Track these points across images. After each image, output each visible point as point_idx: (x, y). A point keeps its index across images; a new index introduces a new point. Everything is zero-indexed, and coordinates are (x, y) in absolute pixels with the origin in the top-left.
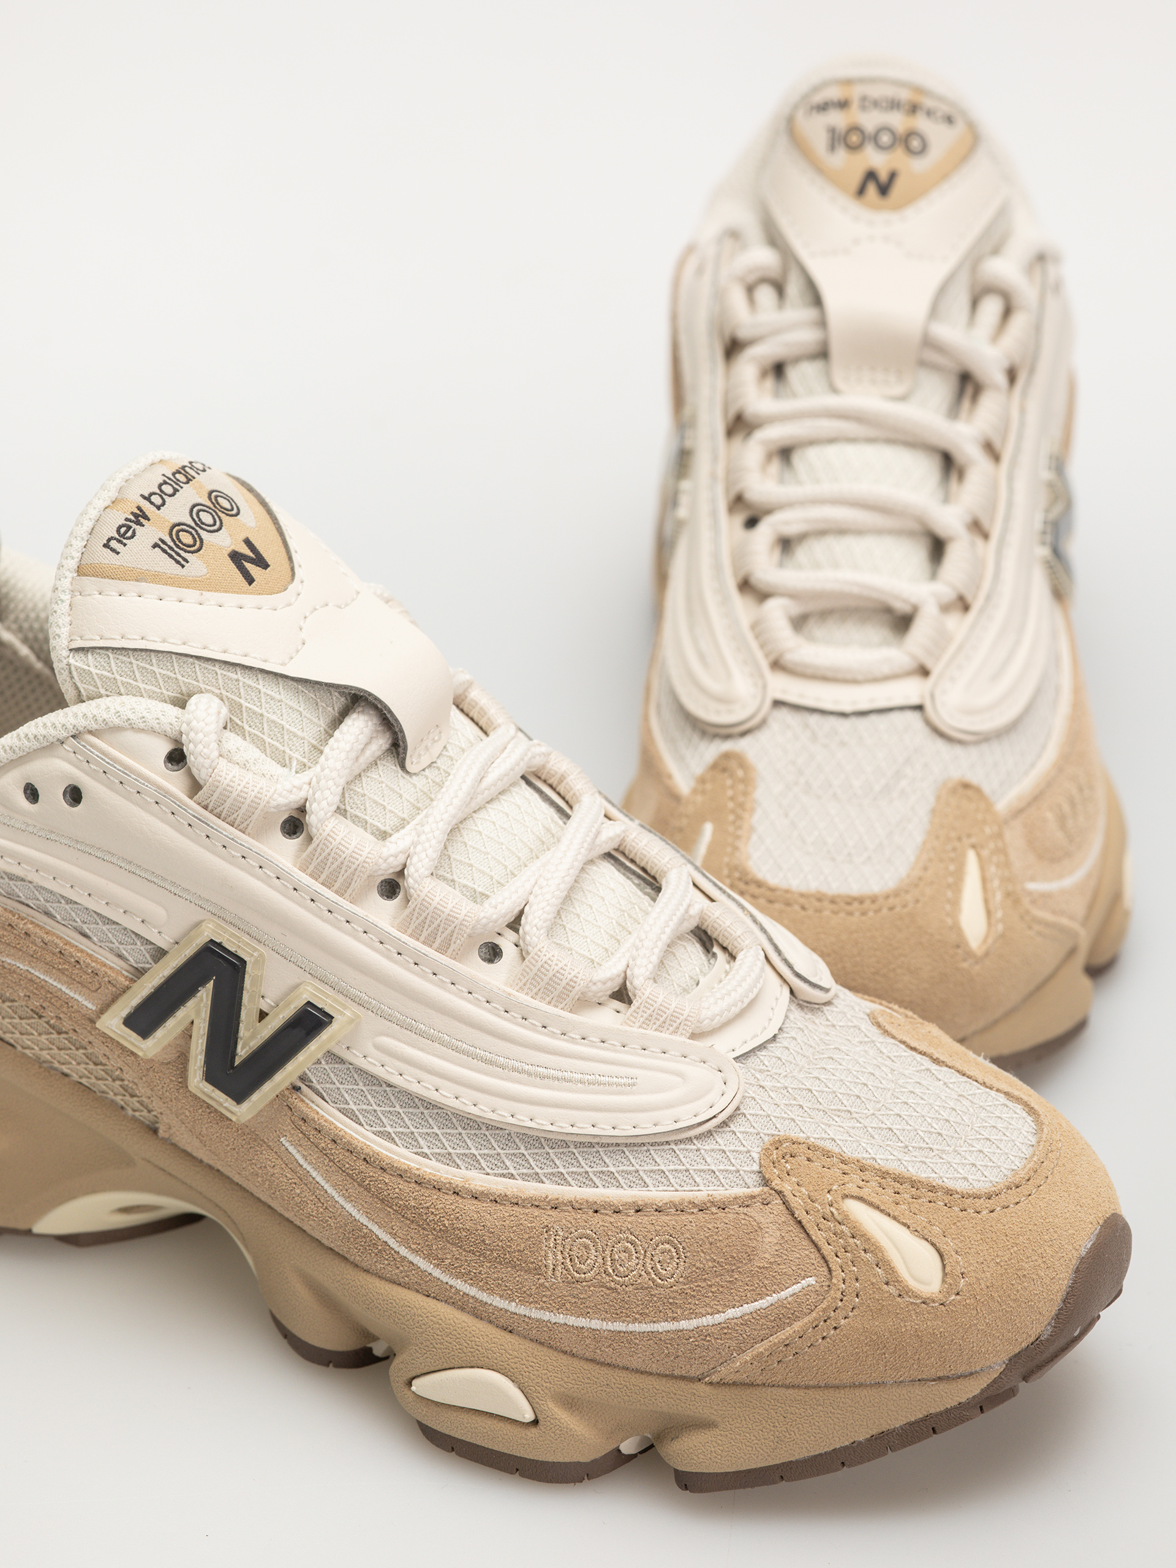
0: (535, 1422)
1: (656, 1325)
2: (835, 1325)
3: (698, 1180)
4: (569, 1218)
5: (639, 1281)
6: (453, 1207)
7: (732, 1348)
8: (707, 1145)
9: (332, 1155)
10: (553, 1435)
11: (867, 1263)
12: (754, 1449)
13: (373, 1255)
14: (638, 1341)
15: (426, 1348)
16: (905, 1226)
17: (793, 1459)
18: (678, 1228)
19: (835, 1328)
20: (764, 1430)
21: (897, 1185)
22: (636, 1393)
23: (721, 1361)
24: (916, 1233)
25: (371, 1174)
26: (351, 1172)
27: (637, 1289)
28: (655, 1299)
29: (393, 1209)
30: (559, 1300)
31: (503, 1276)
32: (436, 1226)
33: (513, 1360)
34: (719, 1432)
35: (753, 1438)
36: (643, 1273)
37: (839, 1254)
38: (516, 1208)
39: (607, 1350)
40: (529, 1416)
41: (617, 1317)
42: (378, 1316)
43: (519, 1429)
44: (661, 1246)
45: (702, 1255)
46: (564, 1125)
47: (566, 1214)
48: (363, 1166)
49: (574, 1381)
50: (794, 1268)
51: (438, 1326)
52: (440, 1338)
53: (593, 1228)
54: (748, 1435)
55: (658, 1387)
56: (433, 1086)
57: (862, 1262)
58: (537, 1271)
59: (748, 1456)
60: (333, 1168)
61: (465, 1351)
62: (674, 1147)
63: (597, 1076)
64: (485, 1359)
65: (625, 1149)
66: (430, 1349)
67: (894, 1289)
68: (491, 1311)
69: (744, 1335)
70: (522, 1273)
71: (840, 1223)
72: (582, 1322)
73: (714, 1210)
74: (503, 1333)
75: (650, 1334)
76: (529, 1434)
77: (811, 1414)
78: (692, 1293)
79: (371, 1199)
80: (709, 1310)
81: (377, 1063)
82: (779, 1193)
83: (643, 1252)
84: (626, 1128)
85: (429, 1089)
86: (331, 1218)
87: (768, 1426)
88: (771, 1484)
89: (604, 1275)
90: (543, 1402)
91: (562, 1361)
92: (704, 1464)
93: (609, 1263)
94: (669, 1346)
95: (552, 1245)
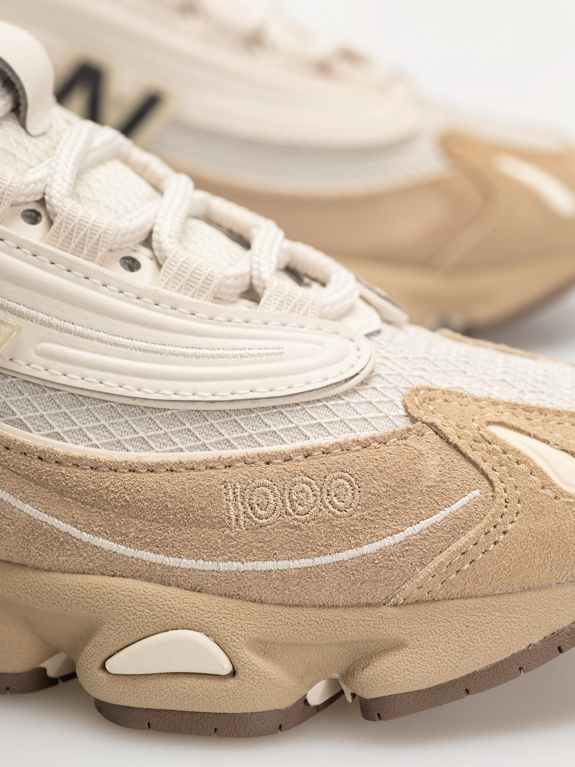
0: (234, 673)
1: (341, 554)
2: (504, 529)
3: (353, 427)
4: (244, 472)
5: (320, 515)
6: (132, 482)
7: (414, 564)
8: (354, 400)
9: (6, 461)
10: (251, 681)
11: (524, 473)
12: (443, 662)
13: (55, 549)
14: (324, 573)
15: (119, 623)
16: (545, 442)
17: (477, 668)
18: (348, 464)
19: (504, 533)
20: (450, 642)
21: (527, 414)
22: (326, 626)
23: (405, 579)
24: (557, 447)
25: (48, 469)
26: (26, 473)
27: (319, 523)
28: (337, 529)
29: (72, 498)
30: (246, 547)
31: (188, 536)
32: (117, 503)
33: (206, 615)
34: (409, 650)
35: (441, 651)
36: (322, 507)
37: (495, 468)
38: (192, 472)
39: (295, 589)
40: (227, 668)
41: (303, 555)
42: (65, 608)
43: (218, 682)
44: (335, 482)
45: (375, 482)
46: (225, 394)
47: (241, 469)
48: (38, 464)
49: (266, 625)
50: (459, 484)
51: (128, 598)
52: (132, 609)
53: (268, 476)
54: (436, 648)
55: (346, 617)
56: (97, 379)
57: (517, 472)
58: (222, 523)
59: (438, 669)
60: (8, 474)
61: (159, 616)
62: (326, 403)
63: (247, 350)
64: (179, 619)
65: (282, 410)
66: (123, 622)
67: (550, 492)
68: (179, 573)
69: (424, 550)
70: (207, 530)
71: (490, 444)
72: (270, 565)
73: (375, 444)
74: (192, 593)
75: (336, 564)
76: (228, 685)
77: (491, 620)
78: (371, 518)
79: (49, 494)
80: (389, 531)
81: (41, 368)
82: (431, 425)
83: (318, 489)
84: (281, 388)
85: (93, 382)
86: (8, 525)
87: (454, 638)
88: (458, 699)
89: (286, 516)
90: (240, 650)
91: (253, 609)
92: (398, 684)
93: (288, 504)
94: (355, 572)
95: (231, 498)
